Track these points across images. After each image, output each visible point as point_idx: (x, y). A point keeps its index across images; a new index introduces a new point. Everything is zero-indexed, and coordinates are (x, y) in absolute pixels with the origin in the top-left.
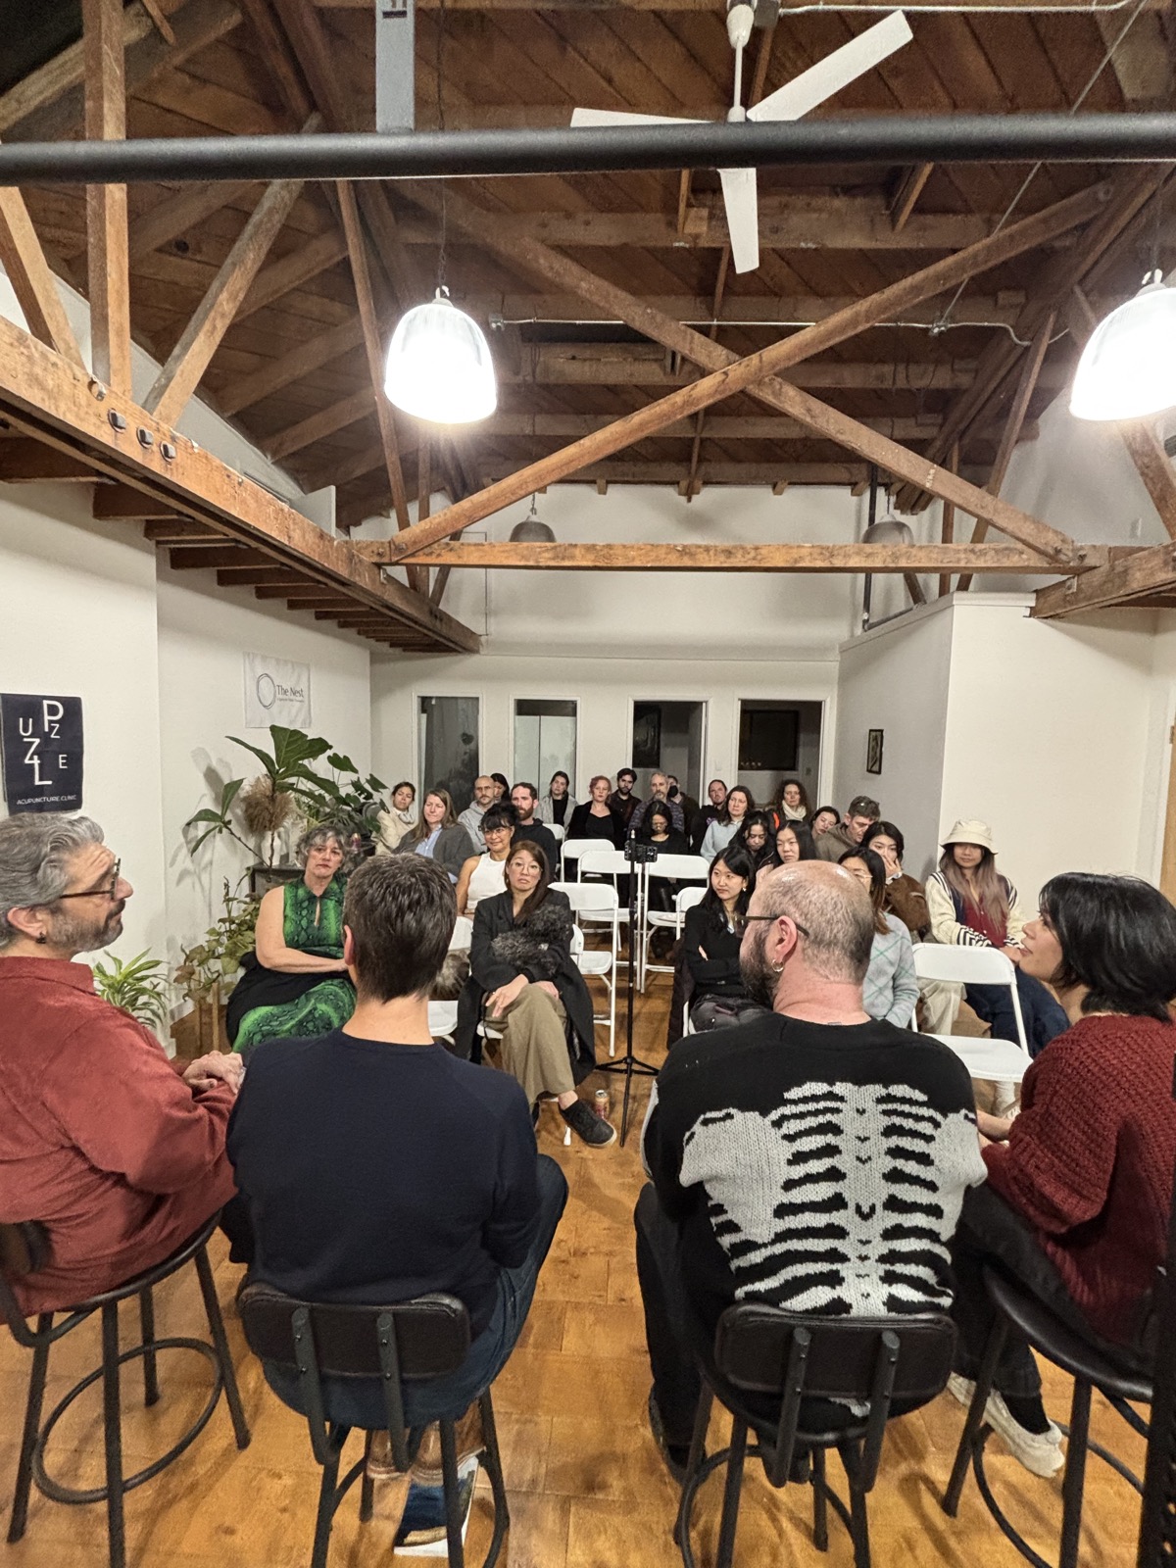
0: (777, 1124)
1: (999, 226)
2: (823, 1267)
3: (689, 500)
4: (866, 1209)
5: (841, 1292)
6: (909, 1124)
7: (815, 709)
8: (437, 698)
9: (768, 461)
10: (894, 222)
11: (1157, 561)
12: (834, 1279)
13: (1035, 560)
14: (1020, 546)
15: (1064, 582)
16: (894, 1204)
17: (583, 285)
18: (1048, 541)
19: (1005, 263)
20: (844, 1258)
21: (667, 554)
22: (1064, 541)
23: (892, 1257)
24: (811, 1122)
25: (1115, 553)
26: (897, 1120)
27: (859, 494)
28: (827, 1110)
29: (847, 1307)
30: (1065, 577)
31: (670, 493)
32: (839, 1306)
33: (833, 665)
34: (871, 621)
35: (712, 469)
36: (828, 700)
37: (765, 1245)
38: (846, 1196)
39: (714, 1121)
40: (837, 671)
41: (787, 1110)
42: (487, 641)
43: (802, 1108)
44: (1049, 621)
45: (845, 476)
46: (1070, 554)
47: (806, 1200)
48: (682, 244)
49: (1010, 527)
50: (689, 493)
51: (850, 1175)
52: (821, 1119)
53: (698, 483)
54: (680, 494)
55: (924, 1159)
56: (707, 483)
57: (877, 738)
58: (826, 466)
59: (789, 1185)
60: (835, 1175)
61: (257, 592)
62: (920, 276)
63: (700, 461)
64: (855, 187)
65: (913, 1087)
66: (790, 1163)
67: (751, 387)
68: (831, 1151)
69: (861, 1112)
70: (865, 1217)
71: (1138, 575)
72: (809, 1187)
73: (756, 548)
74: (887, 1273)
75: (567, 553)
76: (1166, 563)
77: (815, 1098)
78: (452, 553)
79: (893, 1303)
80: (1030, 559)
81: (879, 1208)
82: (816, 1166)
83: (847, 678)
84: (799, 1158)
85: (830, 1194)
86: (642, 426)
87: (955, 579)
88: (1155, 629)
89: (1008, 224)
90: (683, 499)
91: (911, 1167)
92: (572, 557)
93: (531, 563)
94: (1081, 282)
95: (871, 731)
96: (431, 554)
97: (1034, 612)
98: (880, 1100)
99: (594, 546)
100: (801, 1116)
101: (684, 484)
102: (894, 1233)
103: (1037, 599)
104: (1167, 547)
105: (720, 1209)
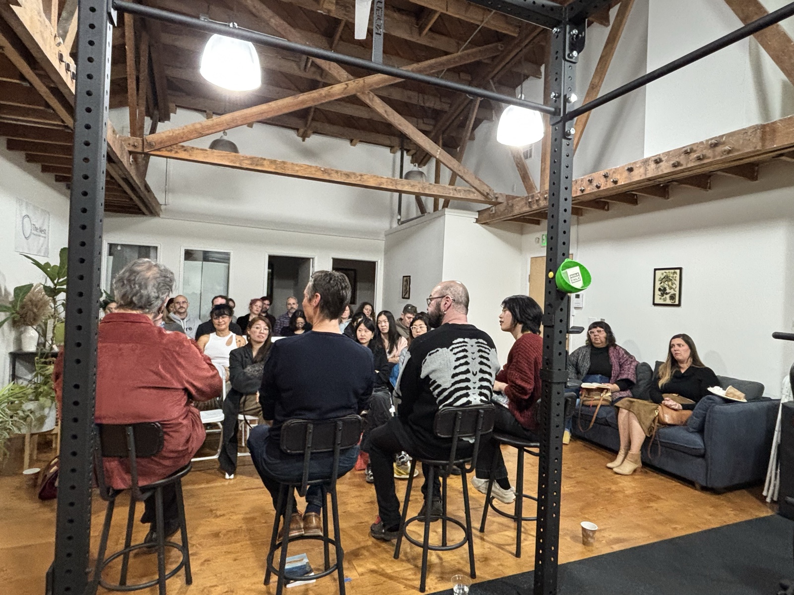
0: (451, 350)
1: (461, 49)
2: (464, 392)
3: (304, 140)
4: (475, 373)
5: (469, 398)
6: (483, 349)
7: (372, 265)
8: (122, 245)
9: (349, 127)
10: (420, 33)
11: (523, 203)
12: (467, 395)
13: (480, 198)
14: (473, 190)
15: (490, 208)
16: (482, 371)
17: (272, 20)
18: (485, 190)
19: (465, 65)
20: (469, 388)
21: (316, 171)
22: (490, 190)
23: (481, 387)
24: (460, 349)
25: (509, 198)
26: (481, 348)
27: (394, 153)
28: (463, 346)
29: (471, 402)
30: (490, 206)
31: (292, 134)
32: (469, 402)
33: (381, 243)
34: (402, 220)
35: (318, 125)
36: (379, 261)
37: (449, 388)
38: (470, 369)
39: (433, 353)
40: (384, 245)
41: (454, 346)
42: (165, 209)
43: (458, 345)
44: (483, 225)
45: (388, 142)
46: (493, 196)
47: (460, 371)
48: (322, 12)
49: (470, 181)
50: (304, 136)
51: (471, 363)
52: (463, 348)
53: (309, 132)
54: (298, 136)
55: (488, 359)
56: (315, 132)
57: (407, 280)
58: (378, 134)
59: (456, 368)
60: (467, 363)
61: (27, 157)
62: (432, 61)
63: (313, 119)
64: (403, 10)
65: (484, 340)
66: (456, 361)
67: (358, 94)
68: (465, 357)
69: (472, 346)
70: (475, 375)
71: (517, 208)
72: (461, 367)
73: (361, 175)
74: (480, 392)
75: (258, 163)
76: (526, 204)
77: (460, 342)
78: (186, 152)
79: (481, 401)
80: (476, 196)
81: (478, 372)
82: (462, 361)
83: (389, 250)
84: (458, 359)
85: (466, 369)
86: (303, 102)
87: (441, 202)
88: (522, 232)
89: (466, 49)
90: (300, 139)
91: (485, 361)
92: (262, 165)
93: (237, 165)
94: (492, 78)
95: (404, 277)
96: (171, 151)
97: (477, 221)
98: (476, 343)
99: (275, 161)
100: (458, 347)
101: (302, 130)
102: (482, 380)
103: (479, 215)
104: (526, 197)
105: (435, 382)
